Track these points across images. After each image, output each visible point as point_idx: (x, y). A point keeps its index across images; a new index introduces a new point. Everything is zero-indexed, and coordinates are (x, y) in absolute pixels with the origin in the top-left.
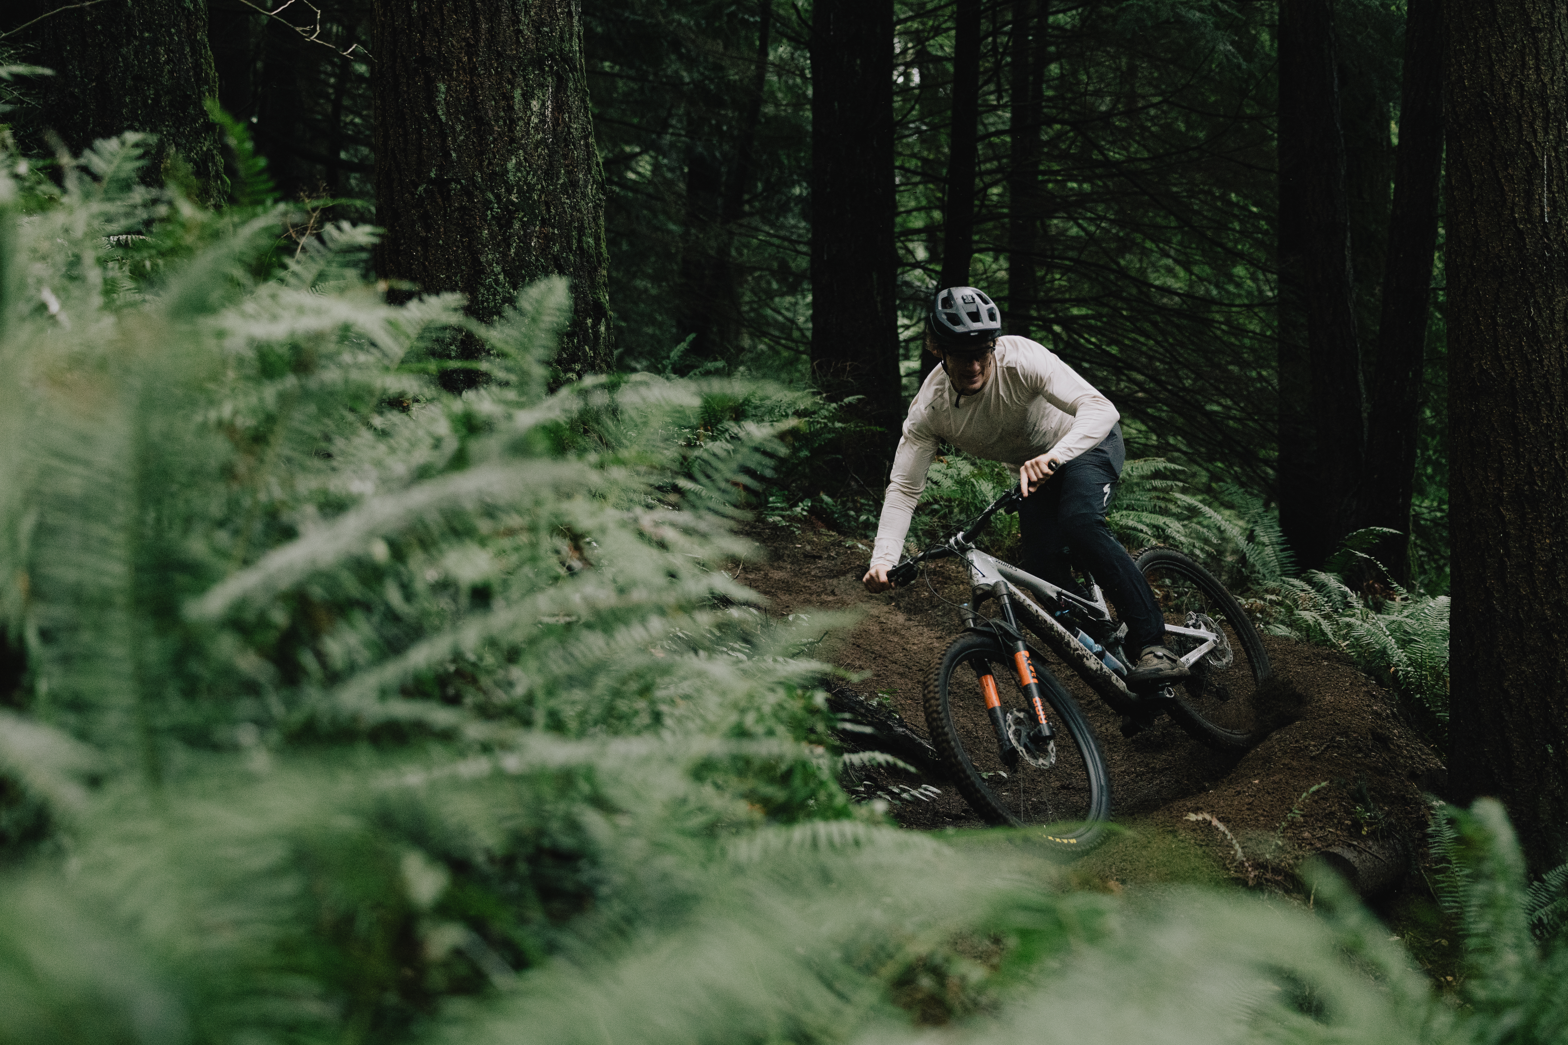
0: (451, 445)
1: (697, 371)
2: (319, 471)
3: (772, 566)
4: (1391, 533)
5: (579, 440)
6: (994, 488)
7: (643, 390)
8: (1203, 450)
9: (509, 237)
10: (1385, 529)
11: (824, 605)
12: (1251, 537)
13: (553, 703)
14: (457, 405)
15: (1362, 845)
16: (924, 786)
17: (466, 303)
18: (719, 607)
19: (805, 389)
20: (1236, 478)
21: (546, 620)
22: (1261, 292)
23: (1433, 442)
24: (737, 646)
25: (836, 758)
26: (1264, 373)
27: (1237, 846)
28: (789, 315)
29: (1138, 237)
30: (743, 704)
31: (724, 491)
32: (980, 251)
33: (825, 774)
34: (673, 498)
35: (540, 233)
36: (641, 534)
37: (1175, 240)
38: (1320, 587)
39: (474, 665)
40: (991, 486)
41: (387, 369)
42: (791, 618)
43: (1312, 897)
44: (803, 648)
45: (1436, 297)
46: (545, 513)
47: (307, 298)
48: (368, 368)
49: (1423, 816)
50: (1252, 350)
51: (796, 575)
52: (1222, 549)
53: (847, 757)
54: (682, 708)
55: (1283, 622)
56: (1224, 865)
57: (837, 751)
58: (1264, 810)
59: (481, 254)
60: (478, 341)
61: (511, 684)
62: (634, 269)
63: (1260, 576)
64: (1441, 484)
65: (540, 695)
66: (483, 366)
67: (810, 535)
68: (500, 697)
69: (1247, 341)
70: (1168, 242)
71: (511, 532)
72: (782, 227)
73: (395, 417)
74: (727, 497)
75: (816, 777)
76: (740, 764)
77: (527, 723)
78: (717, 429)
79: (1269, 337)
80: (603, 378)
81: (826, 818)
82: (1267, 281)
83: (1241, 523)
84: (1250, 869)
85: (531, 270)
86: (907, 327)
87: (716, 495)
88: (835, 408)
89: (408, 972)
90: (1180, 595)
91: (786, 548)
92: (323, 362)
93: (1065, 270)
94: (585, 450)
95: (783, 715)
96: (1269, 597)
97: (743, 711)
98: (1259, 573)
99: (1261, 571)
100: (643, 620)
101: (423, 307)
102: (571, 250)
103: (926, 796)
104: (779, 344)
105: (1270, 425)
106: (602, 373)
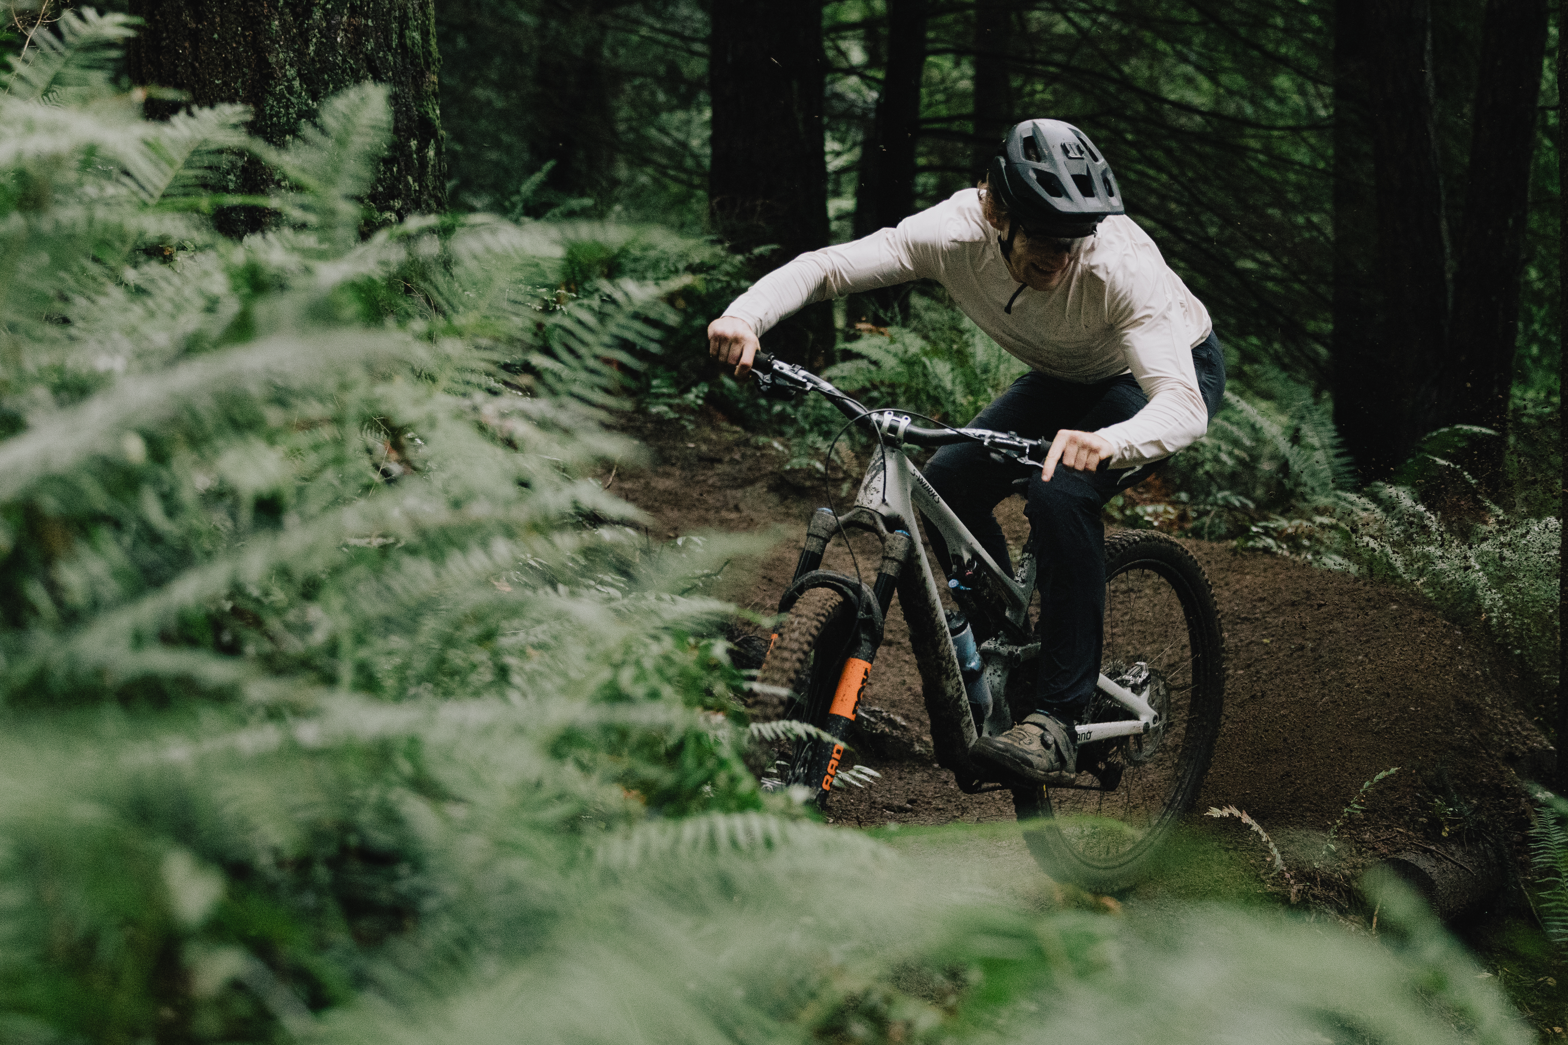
0: (231, 308)
1: (557, 211)
2: (54, 342)
3: (657, 473)
4: (1484, 434)
5: (401, 302)
6: (953, 369)
7: (487, 238)
8: (1233, 321)
9: (307, 30)
10: (1476, 429)
11: (727, 526)
12: (1296, 438)
13: (363, 653)
14: (238, 255)
15: (1442, 851)
16: (856, 767)
17: (249, 118)
18: (584, 526)
19: (702, 234)
20: (1277, 360)
21: (353, 541)
22: (1311, 109)
23: (1540, 313)
24: (607, 578)
25: (741, 729)
26: (1315, 219)
27: (1275, 851)
28: (680, 136)
29: (1147, 36)
30: (617, 657)
31: (592, 371)
32: (937, 52)
33: (726, 752)
34: (525, 380)
35: (349, 24)
36: (482, 428)
37: (1196, 40)
38: (1389, 506)
39: (257, 601)
40: (948, 366)
41: (144, 205)
42: (680, 541)
43: (1375, 920)
44: (696, 581)
45: (1545, 118)
46: (354, 400)
47: (39, 111)
48: (119, 204)
49: (1524, 812)
50: (1299, 188)
51: (688, 485)
52: (1255, 453)
53: (754, 727)
54: (536, 661)
55: (1337, 552)
56: (1257, 876)
57: (740, 720)
58: (1311, 803)
59: (269, 53)
60: (264, 168)
61: (305, 629)
62: (472, 74)
63: (1307, 489)
64: (1550, 368)
65: (346, 643)
66: (273, 202)
67: (707, 432)
68: (294, 645)
69: (1292, 177)
70: (1188, 43)
71: (309, 425)
72: (672, 18)
73: (154, 269)
74: (596, 379)
75: (713, 754)
76: (614, 737)
77: (330, 680)
78: (584, 289)
79: (1323, 171)
80: (432, 220)
81: (727, 811)
82: (1320, 96)
83: (1284, 419)
84: (1292, 882)
85: (337, 74)
86: (838, 154)
87: (583, 375)
88: (741, 262)
89: (167, 1013)
90: (1202, 514)
91: (675, 448)
92: (59, 196)
93: (1050, 80)
94: (409, 315)
95: (671, 672)
96: (1318, 519)
97: (617, 667)
98: (1305, 485)
99: (1309, 483)
100: (485, 544)
101: (192, 122)
102: (390, 48)
103: (860, 780)
104: (665, 175)
105: (1322, 289)
106: (430, 212)
